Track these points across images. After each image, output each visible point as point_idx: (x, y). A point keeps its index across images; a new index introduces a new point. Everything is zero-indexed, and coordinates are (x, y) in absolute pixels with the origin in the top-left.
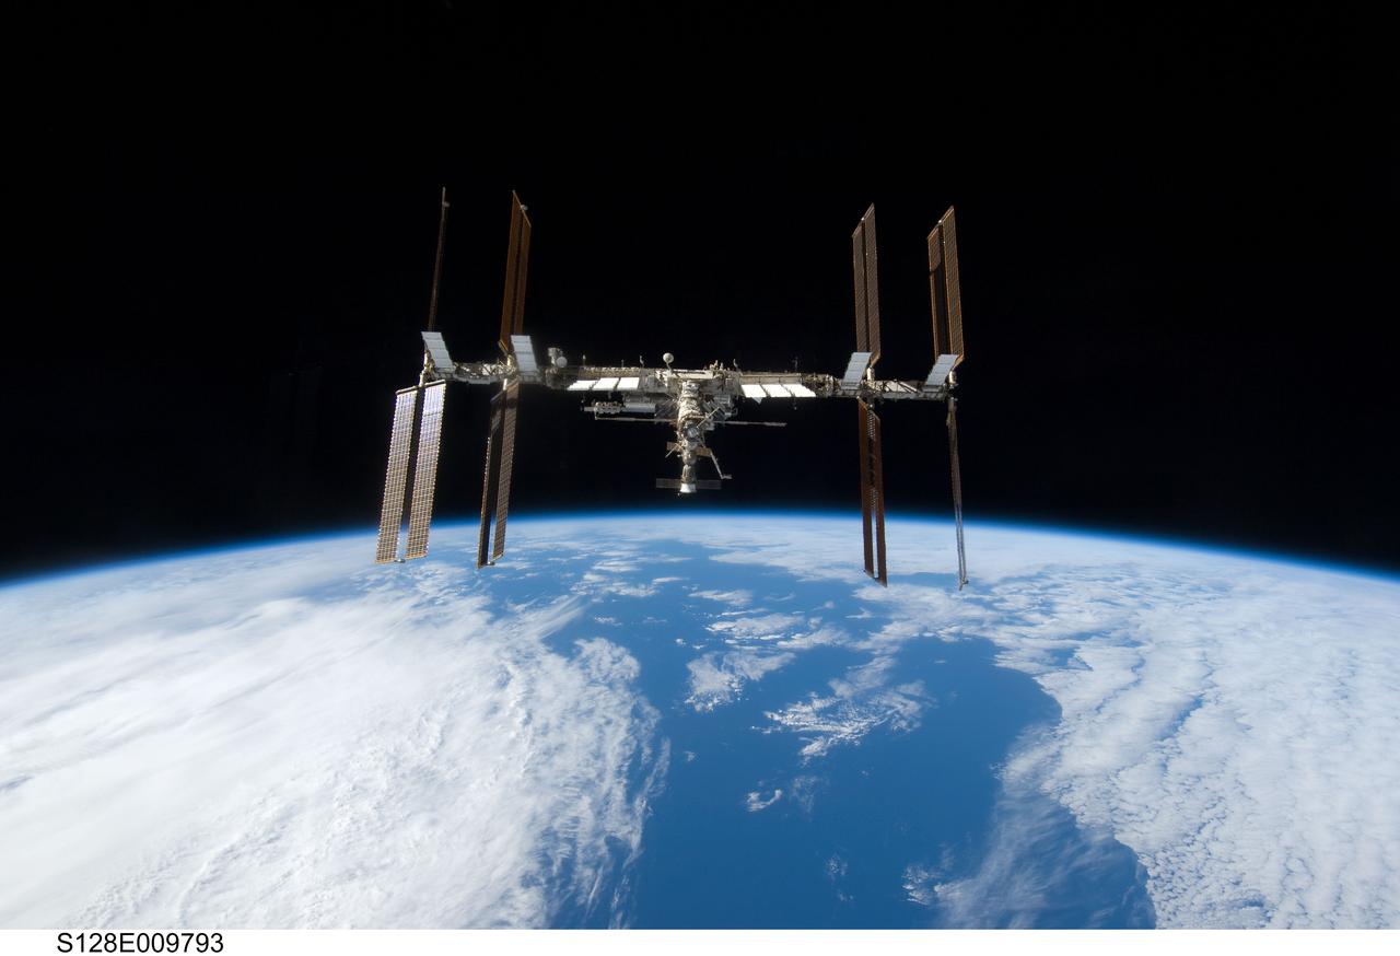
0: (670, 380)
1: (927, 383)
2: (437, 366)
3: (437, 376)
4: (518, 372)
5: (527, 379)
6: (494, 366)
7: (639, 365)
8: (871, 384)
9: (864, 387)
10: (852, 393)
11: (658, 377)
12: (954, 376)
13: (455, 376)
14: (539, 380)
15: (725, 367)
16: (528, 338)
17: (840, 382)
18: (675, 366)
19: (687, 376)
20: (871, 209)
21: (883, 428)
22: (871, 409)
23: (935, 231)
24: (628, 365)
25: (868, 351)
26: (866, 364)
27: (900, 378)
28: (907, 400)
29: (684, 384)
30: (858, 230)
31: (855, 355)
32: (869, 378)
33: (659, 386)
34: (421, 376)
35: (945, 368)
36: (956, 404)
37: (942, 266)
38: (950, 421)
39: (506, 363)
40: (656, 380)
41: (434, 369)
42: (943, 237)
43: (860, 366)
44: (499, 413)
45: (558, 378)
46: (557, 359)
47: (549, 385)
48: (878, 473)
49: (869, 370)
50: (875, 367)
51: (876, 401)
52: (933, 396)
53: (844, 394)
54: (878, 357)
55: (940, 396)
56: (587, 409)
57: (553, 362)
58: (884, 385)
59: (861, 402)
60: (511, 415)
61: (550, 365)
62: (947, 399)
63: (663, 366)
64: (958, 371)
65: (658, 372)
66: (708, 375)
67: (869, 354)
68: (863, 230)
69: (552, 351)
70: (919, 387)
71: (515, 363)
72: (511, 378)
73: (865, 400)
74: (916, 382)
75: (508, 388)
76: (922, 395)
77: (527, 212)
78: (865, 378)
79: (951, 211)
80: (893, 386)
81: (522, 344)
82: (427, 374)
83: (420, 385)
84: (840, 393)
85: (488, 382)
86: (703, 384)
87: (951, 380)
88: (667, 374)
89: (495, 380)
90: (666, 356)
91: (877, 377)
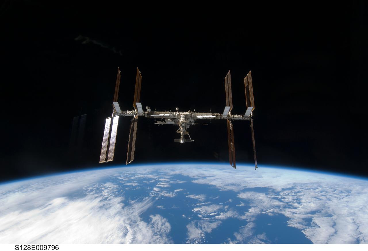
0: (178, 115)
1: (245, 115)
2: (117, 111)
3: (117, 114)
4: (138, 113)
5: (140, 115)
6: (132, 112)
7: (170, 111)
8: (230, 115)
9: (229, 116)
10: (225, 118)
11: (175, 114)
12: (252, 114)
13: (122, 114)
14: (143, 115)
15: (192, 112)
16: (141, 103)
17: (222, 115)
18: (179, 111)
19: (182, 114)
20: (229, 72)
21: (234, 127)
22: (230, 122)
23: (246, 77)
24: (167, 111)
25: (229, 106)
26: (229, 110)
27: (238, 114)
28: (240, 120)
29: (181, 116)
30: (226, 77)
31: (226, 107)
32: (230, 114)
33: (175, 116)
34: (113, 114)
35: (250, 111)
36: (253, 121)
37: (248, 86)
38: (252, 125)
39: (135, 111)
40: (174, 115)
41: (116, 112)
42: (248, 79)
43: (227, 111)
44: (133, 123)
45: (148, 114)
46: (148, 110)
47: (146, 116)
48: (233, 138)
49: (230, 112)
50: (231, 111)
51: (232, 120)
52: (247, 119)
53: (223, 118)
54: (232, 108)
55: (249, 119)
56: (156, 123)
57: (147, 110)
58: (234, 116)
59: (228, 120)
60: (136, 124)
61: (146, 111)
62: (250, 119)
63: (176, 111)
64: (253, 112)
65: (175, 113)
66: (188, 113)
67: (230, 107)
68: (227, 77)
69: (147, 107)
70: (243, 116)
71: (137, 111)
72: (136, 114)
73: (229, 120)
74: (242, 115)
75: (135, 117)
76: (244, 119)
77: (141, 73)
78: (229, 114)
79: (250, 72)
80: (236, 116)
81: (139, 105)
82: (114, 114)
83: (112, 116)
84: (222, 118)
85: (130, 116)
86: (186, 116)
87: (251, 115)
88: (177, 113)
89: (132, 115)
90: (176, 108)
91: (232, 114)
